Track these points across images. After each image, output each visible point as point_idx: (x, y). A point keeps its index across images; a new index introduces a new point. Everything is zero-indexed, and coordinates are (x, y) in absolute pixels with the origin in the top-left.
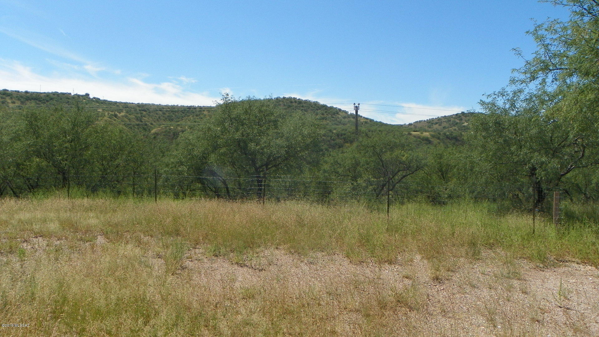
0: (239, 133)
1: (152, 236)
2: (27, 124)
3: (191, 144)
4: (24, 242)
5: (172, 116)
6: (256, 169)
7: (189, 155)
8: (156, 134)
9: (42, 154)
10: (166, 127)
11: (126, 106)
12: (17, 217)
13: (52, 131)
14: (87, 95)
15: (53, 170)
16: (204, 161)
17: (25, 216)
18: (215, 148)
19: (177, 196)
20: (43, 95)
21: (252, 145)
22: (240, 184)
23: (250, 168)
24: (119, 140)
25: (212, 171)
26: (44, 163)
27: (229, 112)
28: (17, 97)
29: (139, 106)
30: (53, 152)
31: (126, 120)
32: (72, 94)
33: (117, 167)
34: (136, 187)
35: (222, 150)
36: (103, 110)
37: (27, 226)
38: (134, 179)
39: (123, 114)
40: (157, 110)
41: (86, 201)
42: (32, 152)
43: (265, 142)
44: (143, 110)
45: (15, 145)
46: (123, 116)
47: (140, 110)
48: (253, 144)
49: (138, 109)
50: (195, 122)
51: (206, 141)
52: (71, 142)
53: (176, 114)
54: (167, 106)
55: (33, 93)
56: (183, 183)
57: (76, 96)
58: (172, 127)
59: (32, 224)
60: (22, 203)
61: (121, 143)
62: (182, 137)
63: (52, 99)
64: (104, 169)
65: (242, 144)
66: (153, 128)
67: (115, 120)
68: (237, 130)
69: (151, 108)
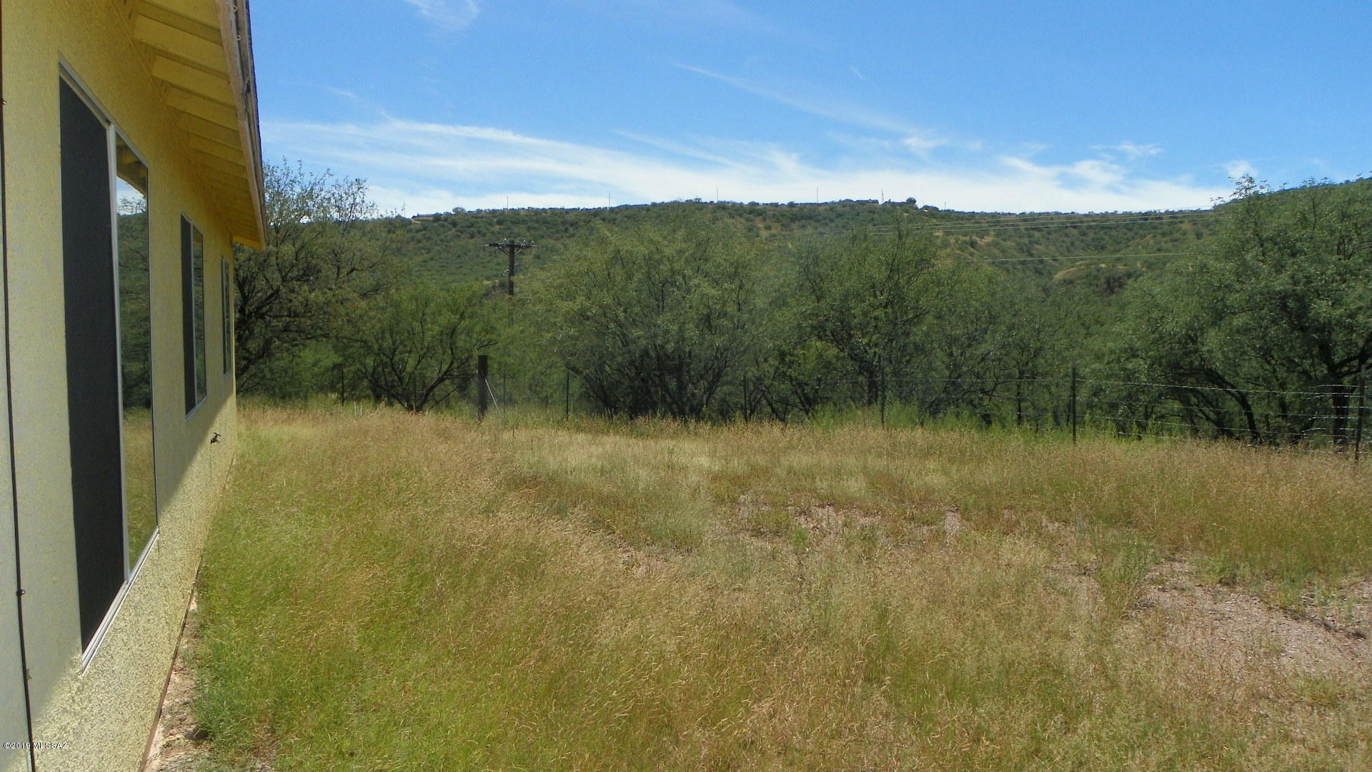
0: (1285, 277)
1: (1066, 522)
2: (800, 272)
3: (1157, 306)
4: (800, 514)
5: (1103, 239)
6: (1333, 368)
7: (1153, 332)
8: (1068, 282)
9: (828, 333)
10: (1088, 265)
11: (996, 221)
12: (785, 461)
13: (848, 284)
14: (912, 201)
15: (850, 366)
16: (1191, 346)
17: (799, 460)
18: (1219, 315)
19: (1122, 430)
20: (823, 207)
21: (1320, 307)
22: (1283, 406)
23: (1312, 365)
24: (987, 299)
25: (1211, 369)
26: (833, 351)
27: (1256, 224)
28: (774, 215)
29: (1025, 220)
30: (851, 329)
31: (997, 252)
32: (881, 203)
33: (983, 359)
34: (1023, 404)
35: (1239, 321)
36: (948, 234)
37: (803, 483)
38: (1019, 387)
39: (988, 239)
40: (1067, 227)
41: (920, 435)
42: (809, 329)
43: (1360, 298)
44: (1034, 229)
45: (777, 314)
46: (989, 245)
47: (1026, 229)
48: (1324, 303)
49: (1022, 226)
50: (1159, 250)
51: (1196, 298)
52: (886, 307)
53: (1113, 233)
54: (1090, 216)
55: (804, 206)
56: (1138, 400)
57: (888, 206)
58: (1103, 265)
59: (814, 478)
60: (793, 432)
61: (991, 306)
62: (1134, 289)
63: (840, 215)
64: (954, 365)
65: (1291, 304)
66: (1058, 270)
67: (972, 254)
68: (1279, 268)
69: (1052, 224)
